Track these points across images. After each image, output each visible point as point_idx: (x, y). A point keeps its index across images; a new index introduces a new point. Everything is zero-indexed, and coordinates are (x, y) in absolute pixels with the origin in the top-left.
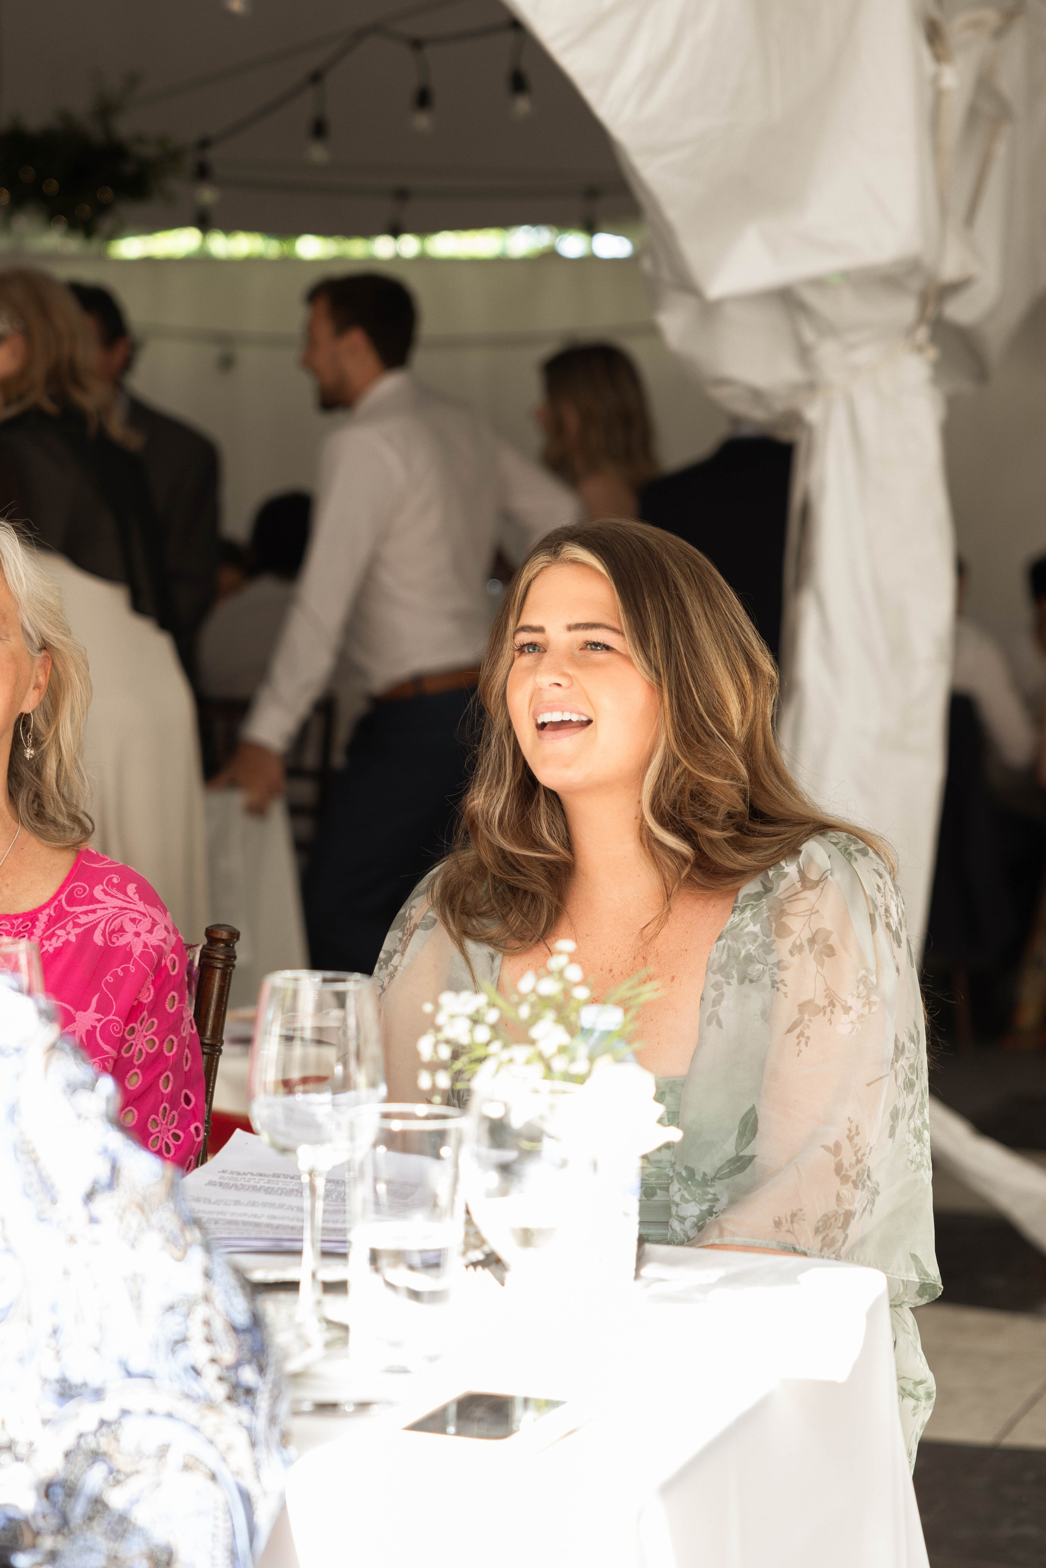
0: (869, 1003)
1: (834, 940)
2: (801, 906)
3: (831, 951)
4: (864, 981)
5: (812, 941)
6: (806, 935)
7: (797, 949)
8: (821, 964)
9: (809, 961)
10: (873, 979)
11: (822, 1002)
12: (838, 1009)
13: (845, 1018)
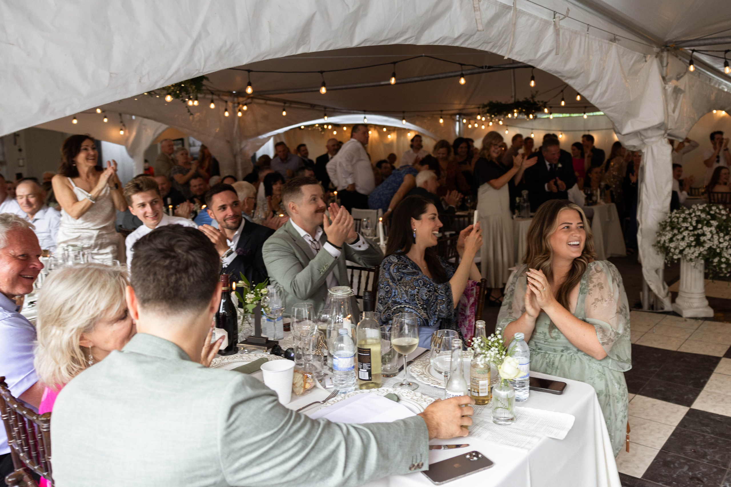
0: (611, 300)
1: (603, 285)
2: (595, 276)
3: (602, 288)
4: (610, 295)
5: (598, 284)
6: (597, 283)
7: (595, 286)
8: (600, 290)
9: (597, 289)
10: (612, 294)
11: (600, 299)
12: (604, 301)
13: (605, 303)
